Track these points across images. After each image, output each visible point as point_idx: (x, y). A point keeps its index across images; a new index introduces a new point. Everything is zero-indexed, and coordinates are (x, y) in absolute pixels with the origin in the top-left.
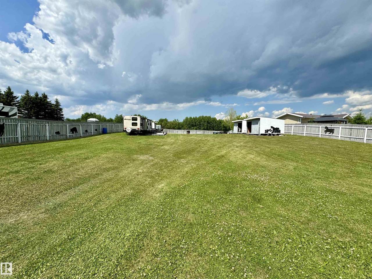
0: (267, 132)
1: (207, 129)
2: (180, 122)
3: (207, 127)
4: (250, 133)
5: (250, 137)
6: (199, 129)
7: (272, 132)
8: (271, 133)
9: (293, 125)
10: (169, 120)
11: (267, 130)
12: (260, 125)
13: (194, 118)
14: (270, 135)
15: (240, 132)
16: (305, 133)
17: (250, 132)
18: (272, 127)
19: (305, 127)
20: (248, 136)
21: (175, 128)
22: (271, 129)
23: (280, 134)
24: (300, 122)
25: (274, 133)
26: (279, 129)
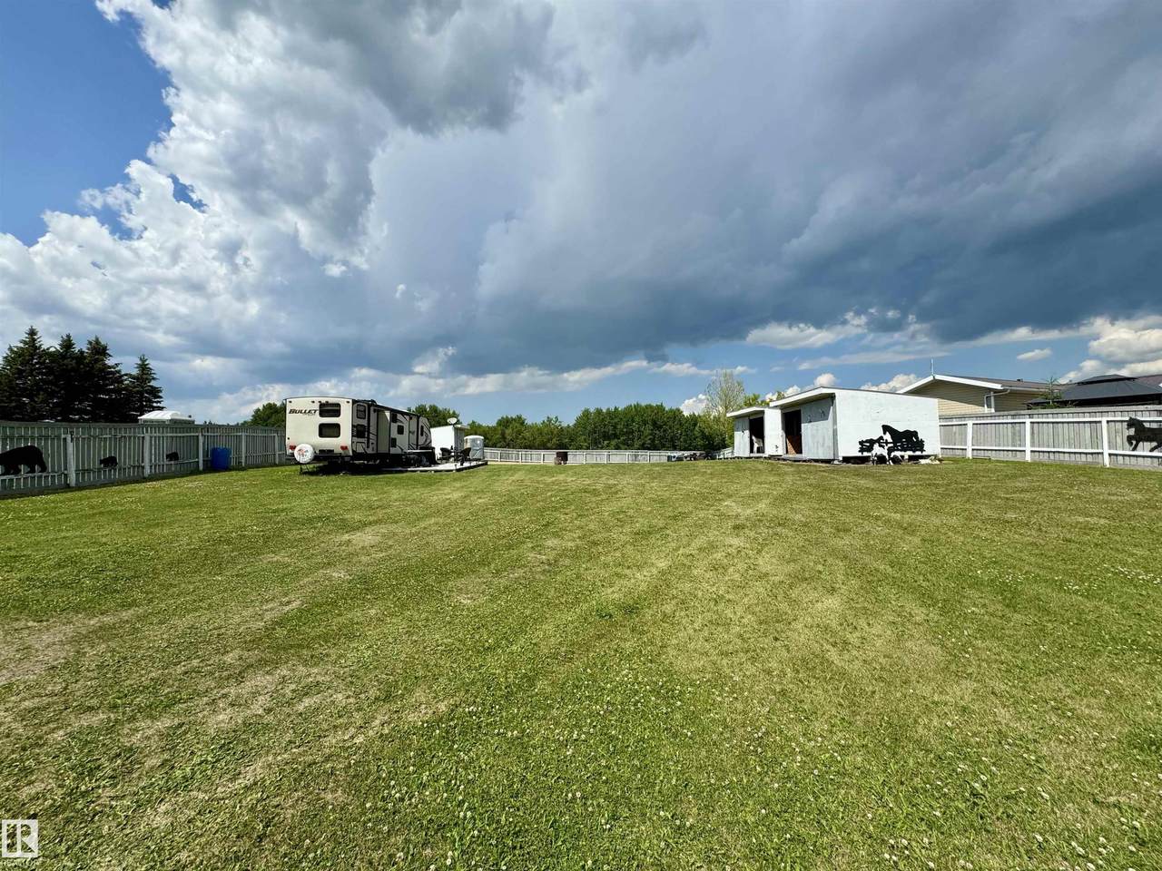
0: (870, 449)
1: (654, 447)
2: (564, 425)
3: (653, 440)
4: (798, 456)
5: (799, 472)
6: (628, 445)
7: (890, 451)
8: (884, 452)
9: (970, 417)
10: (529, 422)
11: (867, 441)
12: (835, 422)
13: (609, 412)
14: (881, 459)
15: (758, 451)
16: (1028, 448)
17: (799, 450)
18: (886, 428)
19: (1028, 426)
20: (792, 469)
21: (549, 445)
22: (885, 437)
23: (922, 457)
24: (989, 406)
25: (898, 454)
26: (917, 438)
